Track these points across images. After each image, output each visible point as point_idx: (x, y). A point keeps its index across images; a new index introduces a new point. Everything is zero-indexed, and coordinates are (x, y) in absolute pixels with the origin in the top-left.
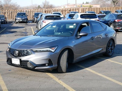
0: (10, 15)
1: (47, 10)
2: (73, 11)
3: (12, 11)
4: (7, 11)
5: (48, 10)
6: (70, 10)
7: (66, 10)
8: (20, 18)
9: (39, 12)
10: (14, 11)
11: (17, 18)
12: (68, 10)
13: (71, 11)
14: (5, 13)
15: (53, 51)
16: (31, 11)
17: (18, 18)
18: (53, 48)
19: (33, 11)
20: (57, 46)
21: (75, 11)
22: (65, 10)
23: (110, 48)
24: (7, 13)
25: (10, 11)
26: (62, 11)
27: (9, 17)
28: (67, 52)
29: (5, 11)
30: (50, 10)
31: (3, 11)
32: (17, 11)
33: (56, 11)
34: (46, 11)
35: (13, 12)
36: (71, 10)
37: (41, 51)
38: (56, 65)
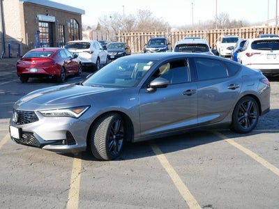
0: (137, 42)
1: (211, 32)
2: (269, 33)
3: (142, 34)
4: (132, 35)
5: (215, 32)
6: (262, 30)
7: (254, 31)
8: (154, 49)
9: (196, 35)
10: (146, 34)
11: (147, 49)
12: (258, 30)
13: (265, 33)
14: (129, 39)
15: (77, 116)
16: (180, 33)
17: (151, 49)
18: (78, 111)
19: (184, 33)
20: (87, 106)
21: (273, 34)
22: (251, 31)
23: (246, 114)
24: (132, 38)
25: (139, 35)
26: (245, 33)
27: (136, 46)
28: (110, 118)
29: (129, 35)
30: (218, 32)
31: (125, 35)
32: (152, 34)
33: (231, 34)
34: (209, 34)
35: (144, 36)
36: (265, 31)
37: (56, 115)
38: (84, 145)
